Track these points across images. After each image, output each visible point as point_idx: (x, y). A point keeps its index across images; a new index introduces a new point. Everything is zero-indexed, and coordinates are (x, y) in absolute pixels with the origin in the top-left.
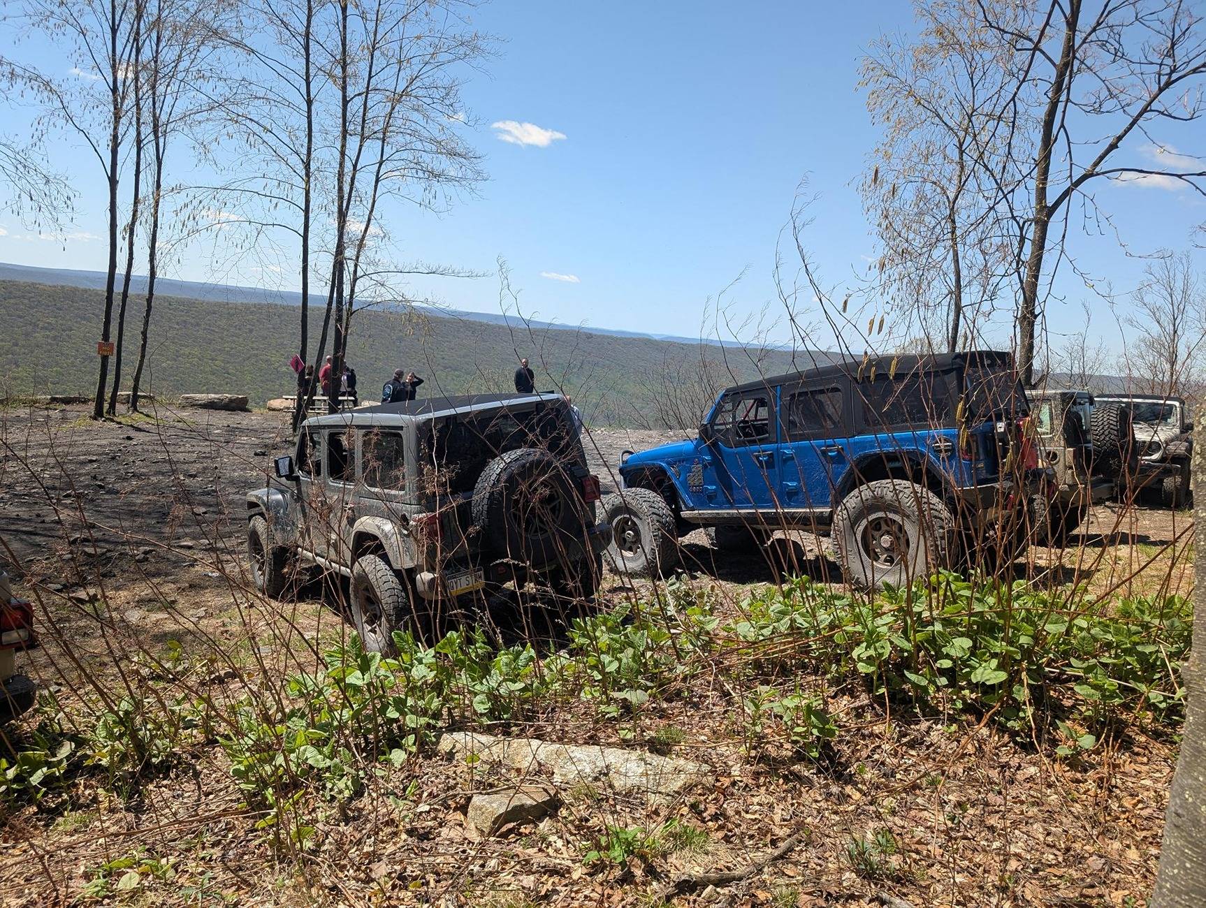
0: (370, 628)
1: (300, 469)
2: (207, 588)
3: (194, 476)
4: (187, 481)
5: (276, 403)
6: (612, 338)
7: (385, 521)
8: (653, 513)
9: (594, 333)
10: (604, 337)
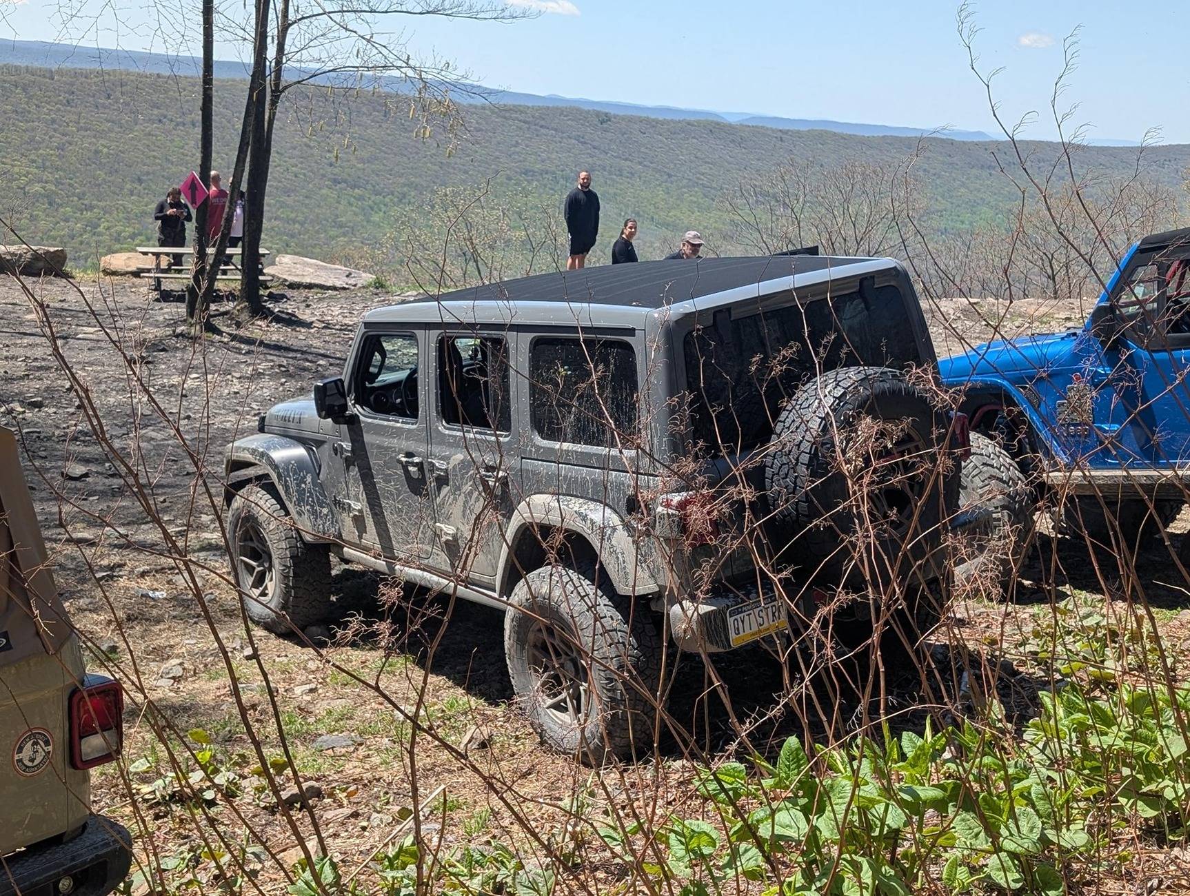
0: (550, 702)
1: (357, 401)
2: (158, 621)
3: (38, 405)
4: (29, 415)
5: (119, 261)
6: (647, 121)
7: (592, 505)
8: (992, 477)
9: (612, 112)
10: (631, 120)
